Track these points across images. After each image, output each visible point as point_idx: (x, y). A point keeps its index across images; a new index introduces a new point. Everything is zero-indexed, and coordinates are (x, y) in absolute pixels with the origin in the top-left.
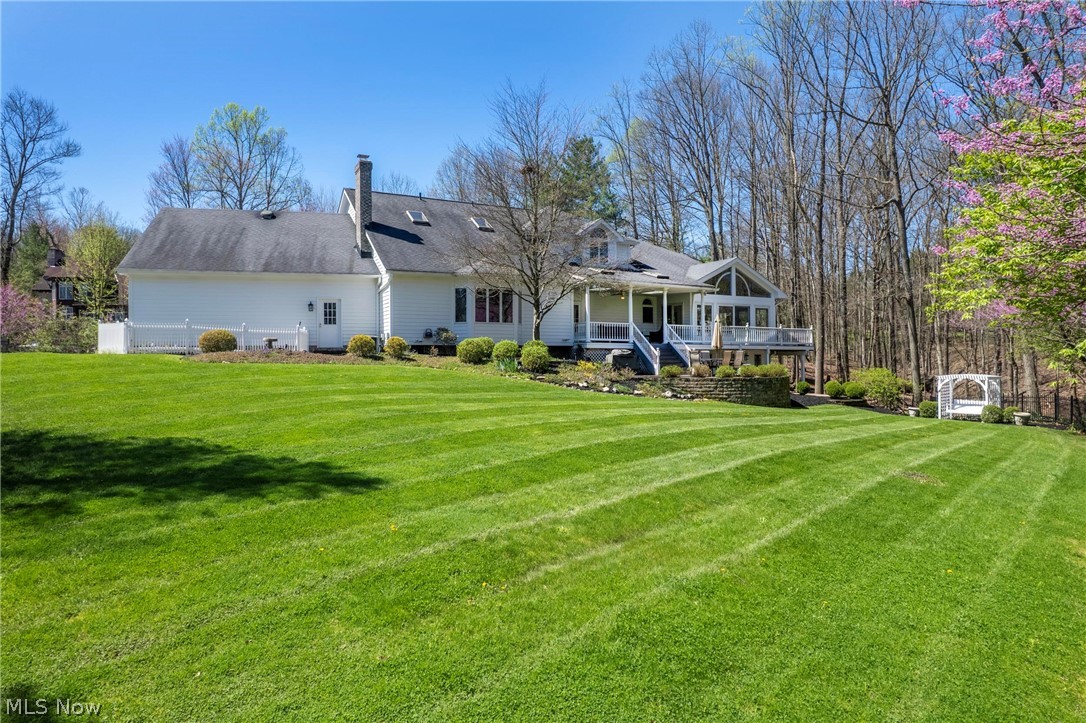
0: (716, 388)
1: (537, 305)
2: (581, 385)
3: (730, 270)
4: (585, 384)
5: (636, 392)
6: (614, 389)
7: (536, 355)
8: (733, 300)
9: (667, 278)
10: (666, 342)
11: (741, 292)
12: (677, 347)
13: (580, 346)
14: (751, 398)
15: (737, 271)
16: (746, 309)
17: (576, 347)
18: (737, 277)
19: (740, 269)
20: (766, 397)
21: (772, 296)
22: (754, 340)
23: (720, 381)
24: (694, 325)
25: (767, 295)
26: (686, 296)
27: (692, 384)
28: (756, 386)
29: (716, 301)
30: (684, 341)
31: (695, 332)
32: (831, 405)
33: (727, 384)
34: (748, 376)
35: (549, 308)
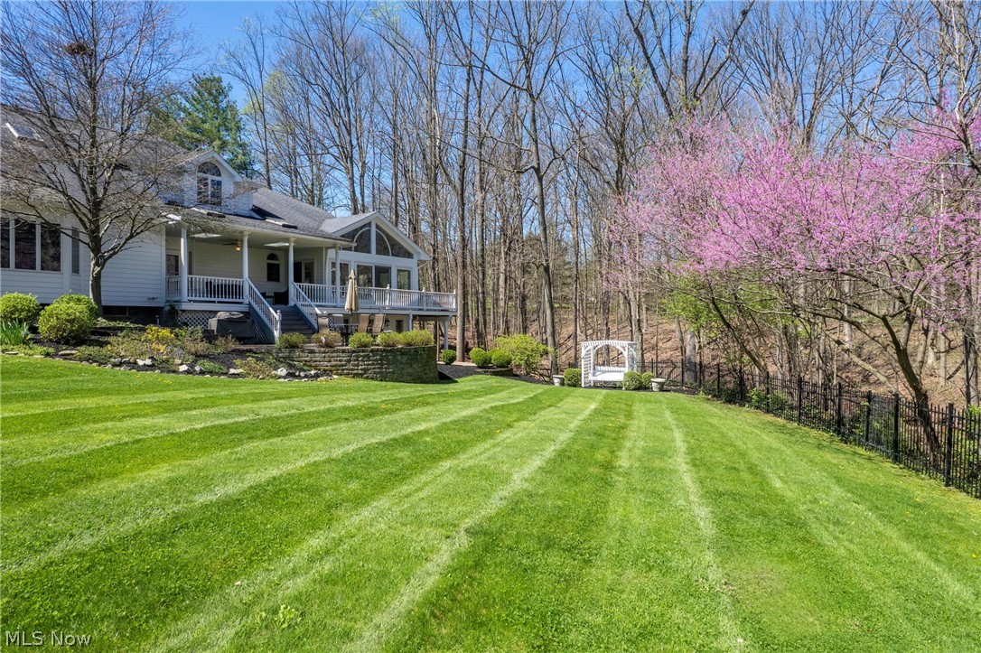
0: (349, 361)
1: (96, 245)
2: (141, 363)
3: (369, 224)
4: (148, 362)
5: (232, 371)
6: (197, 368)
7: (64, 316)
8: (373, 259)
9: (296, 228)
10: (291, 303)
11: (382, 250)
12: (305, 310)
13: (173, 308)
14: (393, 373)
15: (377, 227)
16: (387, 270)
17: (167, 308)
18: (377, 234)
19: (381, 225)
20: (411, 370)
21: (415, 256)
22: (395, 304)
23: (354, 352)
24: (328, 285)
25: (409, 255)
26: (318, 251)
27: (318, 357)
28: (399, 357)
29: (355, 259)
30: (313, 303)
31: (329, 293)
32: (480, 376)
33: (363, 356)
34: (389, 346)
35: (114, 252)
